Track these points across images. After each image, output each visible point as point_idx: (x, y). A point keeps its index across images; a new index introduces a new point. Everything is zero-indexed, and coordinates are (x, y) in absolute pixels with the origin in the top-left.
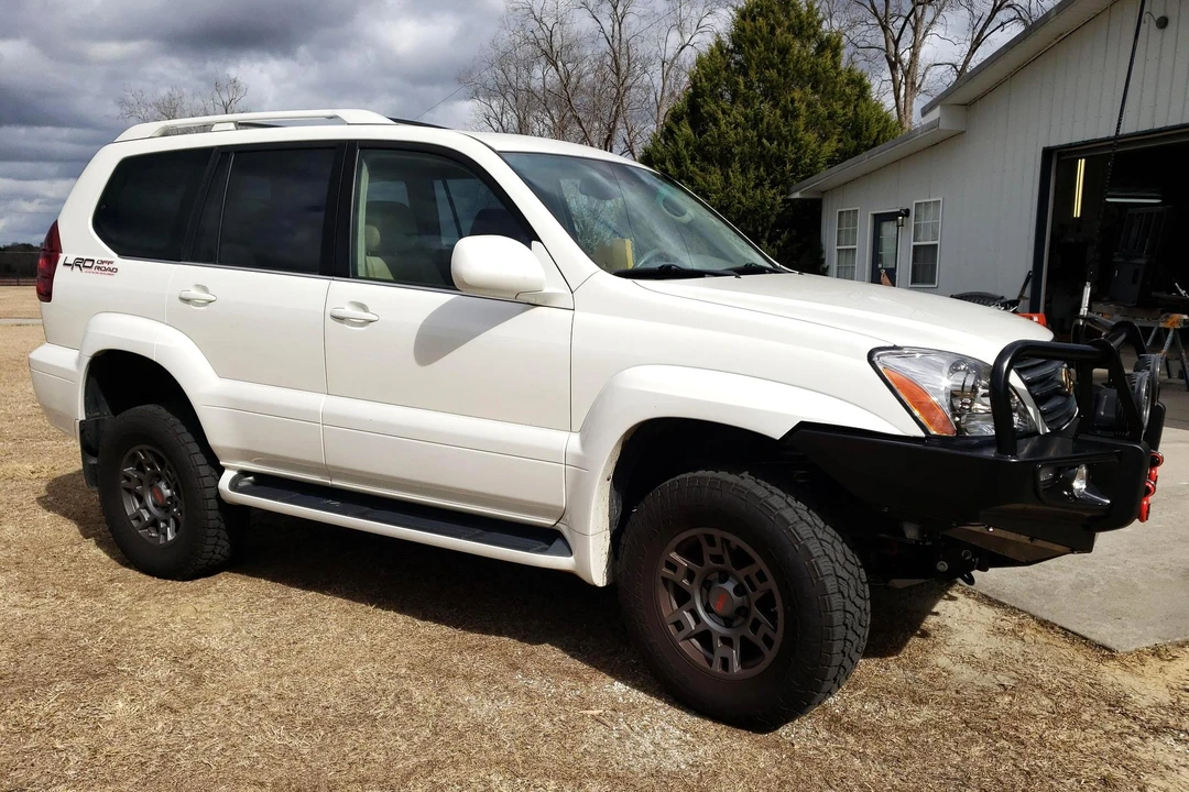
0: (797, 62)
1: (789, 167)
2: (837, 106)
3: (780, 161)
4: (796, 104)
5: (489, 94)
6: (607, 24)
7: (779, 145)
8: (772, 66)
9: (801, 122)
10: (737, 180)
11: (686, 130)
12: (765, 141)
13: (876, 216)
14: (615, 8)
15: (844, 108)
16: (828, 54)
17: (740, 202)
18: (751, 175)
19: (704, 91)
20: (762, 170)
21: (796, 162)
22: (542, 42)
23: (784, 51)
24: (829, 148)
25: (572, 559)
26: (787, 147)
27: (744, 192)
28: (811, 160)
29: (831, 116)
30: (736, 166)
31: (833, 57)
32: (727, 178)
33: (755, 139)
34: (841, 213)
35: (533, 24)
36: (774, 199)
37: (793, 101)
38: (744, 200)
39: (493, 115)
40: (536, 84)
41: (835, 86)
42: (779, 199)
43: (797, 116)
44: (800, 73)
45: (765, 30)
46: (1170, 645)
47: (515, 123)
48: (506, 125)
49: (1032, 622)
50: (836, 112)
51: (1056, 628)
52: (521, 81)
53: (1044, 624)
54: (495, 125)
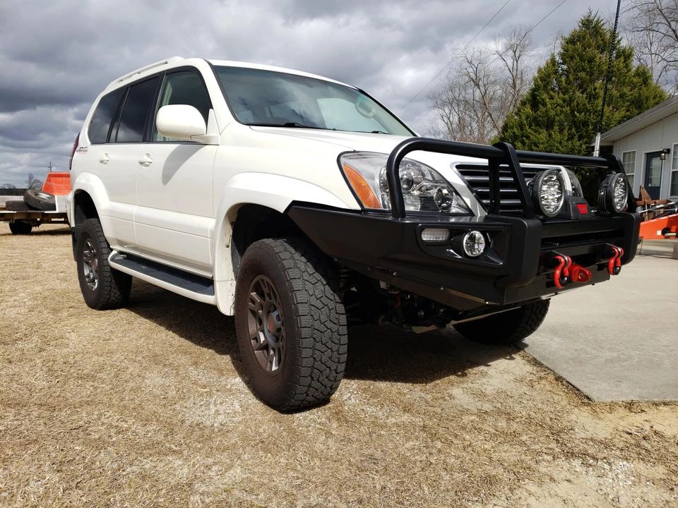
0: (599, 66)
1: (591, 127)
2: (626, 90)
3: (585, 124)
4: (597, 91)
5: (444, 104)
6: (510, 62)
7: (585, 115)
8: (584, 70)
9: (600, 101)
10: (556, 136)
11: (528, 110)
12: (576, 113)
13: (647, 154)
14: (515, 52)
15: (631, 90)
16: (622, 59)
17: (558, 149)
18: (566, 132)
19: (539, 87)
20: (573, 130)
21: (595, 125)
22: (470, 74)
23: (591, 61)
24: (618, 115)
25: (213, 297)
26: (590, 116)
27: (560, 143)
28: (606, 122)
29: (622, 96)
30: (556, 128)
31: (625, 62)
32: (550, 135)
33: (569, 112)
34: (624, 153)
35: (467, 65)
36: (581, 146)
37: (595, 89)
38: (560, 148)
39: (445, 114)
40: (469, 97)
41: (626, 79)
42: (584, 146)
43: (598, 97)
44: (600, 73)
45: (580, 50)
46: (647, 402)
47: (456, 118)
48: (451, 119)
49: (551, 377)
50: (625, 94)
51: (564, 382)
52: (461, 96)
53: (559, 379)
54: (446, 120)
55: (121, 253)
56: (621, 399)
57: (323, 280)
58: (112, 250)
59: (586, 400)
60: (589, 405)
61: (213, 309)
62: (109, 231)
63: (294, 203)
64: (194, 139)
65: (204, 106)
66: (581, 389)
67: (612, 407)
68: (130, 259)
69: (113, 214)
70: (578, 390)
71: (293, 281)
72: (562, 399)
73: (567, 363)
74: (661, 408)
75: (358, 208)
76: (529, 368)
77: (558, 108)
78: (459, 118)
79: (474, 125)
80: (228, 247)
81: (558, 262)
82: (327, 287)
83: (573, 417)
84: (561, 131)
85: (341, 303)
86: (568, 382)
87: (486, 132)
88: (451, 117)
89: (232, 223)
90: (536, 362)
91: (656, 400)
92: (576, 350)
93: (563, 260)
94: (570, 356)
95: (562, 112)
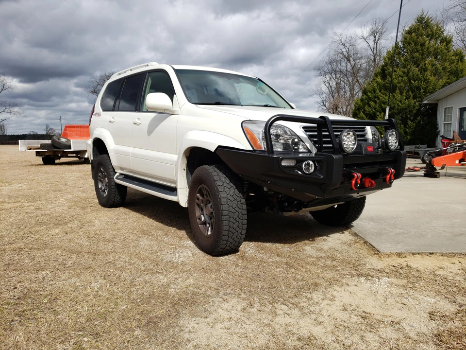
0: (428, 49)
1: (422, 91)
2: (447, 64)
3: (418, 88)
4: (426, 65)
5: (326, 73)
6: (372, 44)
7: (418, 82)
8: (418, 51)
9: (429, 73)
10: (398, 96)
11: (379, 80)
12: (412, 81)
13: (461, 109)
14: (375, 37)
15: (450, 65)
16: (444, 44)
17: (398, 105)
18: (404, 94)
19: (387, 64)
20: (410, 92)
21: (425, 89)
22: (344, 53)
23: (423, 45)
24: (441, 82)
25: (176, 197)
26: (421, 83)
27: (401, 102)
28: (433, 87)
29: (444, 69)
30: (398, 91)
31: (447, 45)
32: (394, 96)
33: (407, 80)
34: (445, 108)
35: (341, 47)
36: (415, 103)
37: (425, 65)
38: (400, 105)
39: (326, 81)
40: (343, 69)
41: (446, 57)
42: (417, 104)
43: (427, 70)
44: (429, 53)
45: (415, 38)
46: (410, 253)
47: (334, 84)
48: (331, 85)
49: (362, 242)
50: (446, 67)
51: (368, 244)
52: (337, 68)
53: (366, 242)
54: (327, 84)
55: (121, 174)
56: (395, 251)
57: (234, 186)
58: (116, 173)
59: (377, 252)
60: (378, 254)
61: (177, 204)
62: (114, 162)
63: (219, 147)
64: (166, 112)
65: (171, 93)
66: (376, 247)
67: (390, 255)
68: (127, 177)
69: (117, 152)
70: (374, 247)
71: (219, 187)
72: (364, 251)
73: (373, 235)
74: (417, 256)
75: (252, 149)
76: (351, 237)
77: (400, 78)
78: (337, 84)
79: (347, 88)
80: (184, 170)
81: (353, 177)
82: (236, 190)
83: (368, 260)
84: (401, 93)
85: (244, 198)
86: (370, 244)
87: (355, 93)
88: (331, 83)
89: (187, 157)
90: (356, 235)
91: (414, 252)
92: (380, 229)
93: (356, 175)
94: (376, 231)
95: (402, 80)
